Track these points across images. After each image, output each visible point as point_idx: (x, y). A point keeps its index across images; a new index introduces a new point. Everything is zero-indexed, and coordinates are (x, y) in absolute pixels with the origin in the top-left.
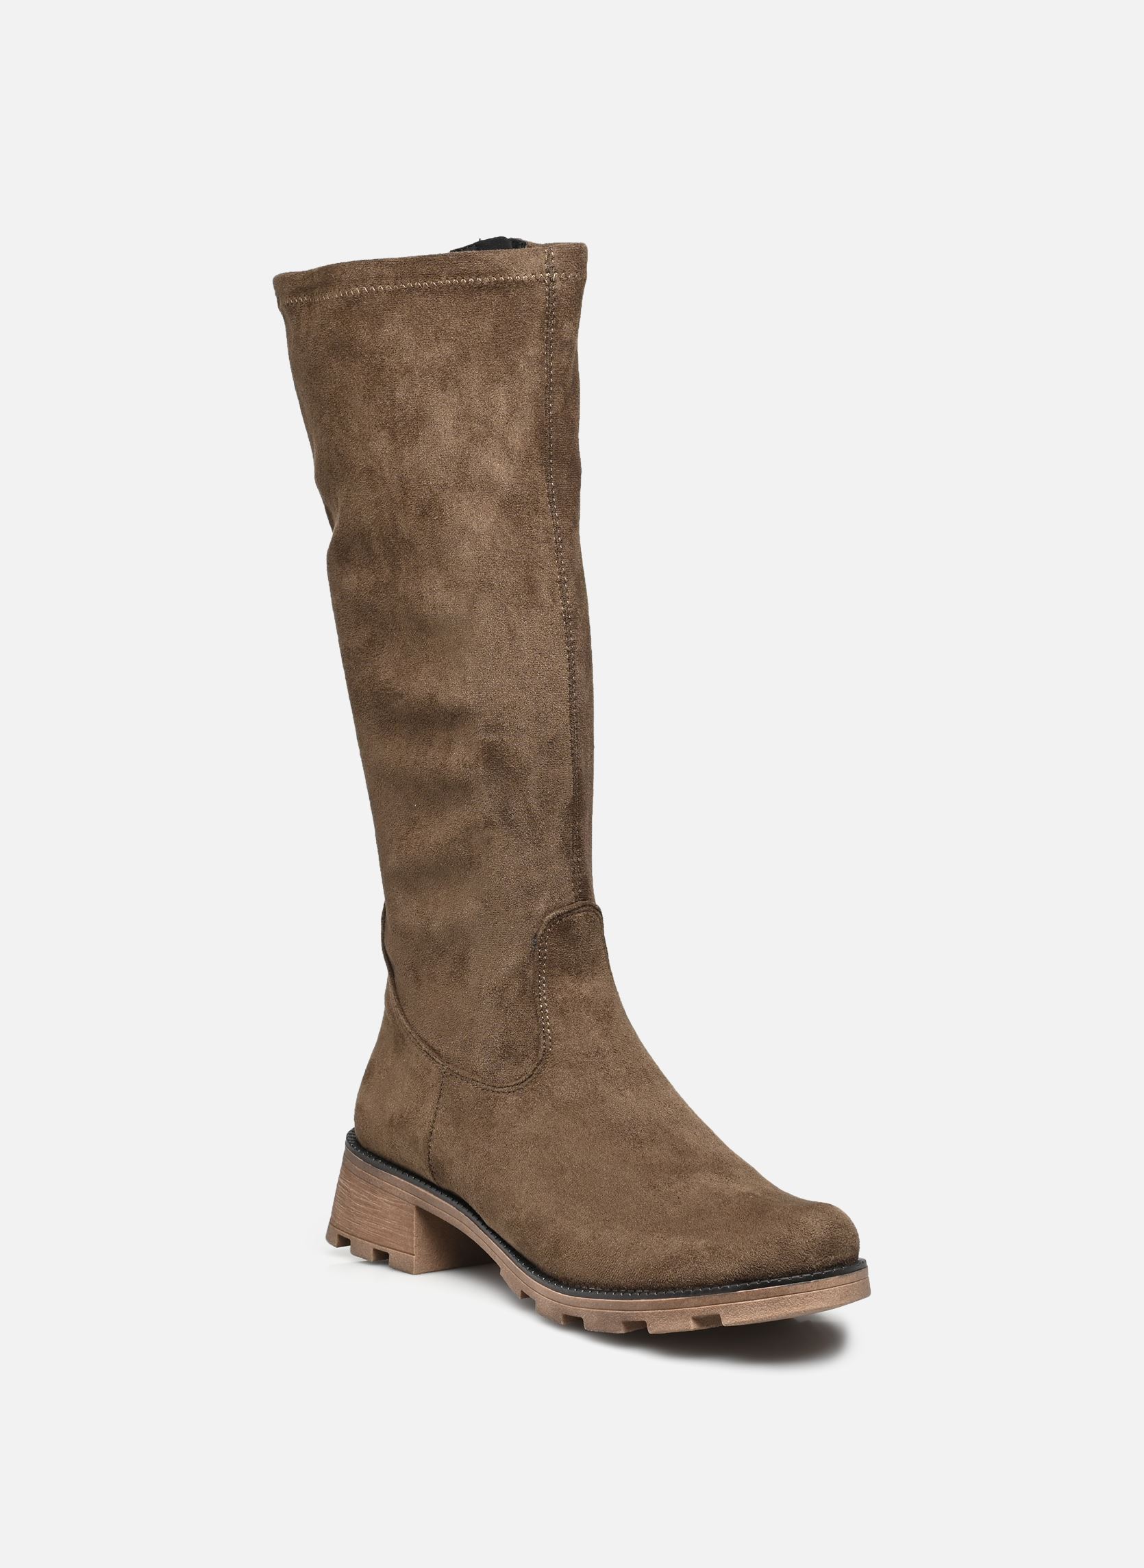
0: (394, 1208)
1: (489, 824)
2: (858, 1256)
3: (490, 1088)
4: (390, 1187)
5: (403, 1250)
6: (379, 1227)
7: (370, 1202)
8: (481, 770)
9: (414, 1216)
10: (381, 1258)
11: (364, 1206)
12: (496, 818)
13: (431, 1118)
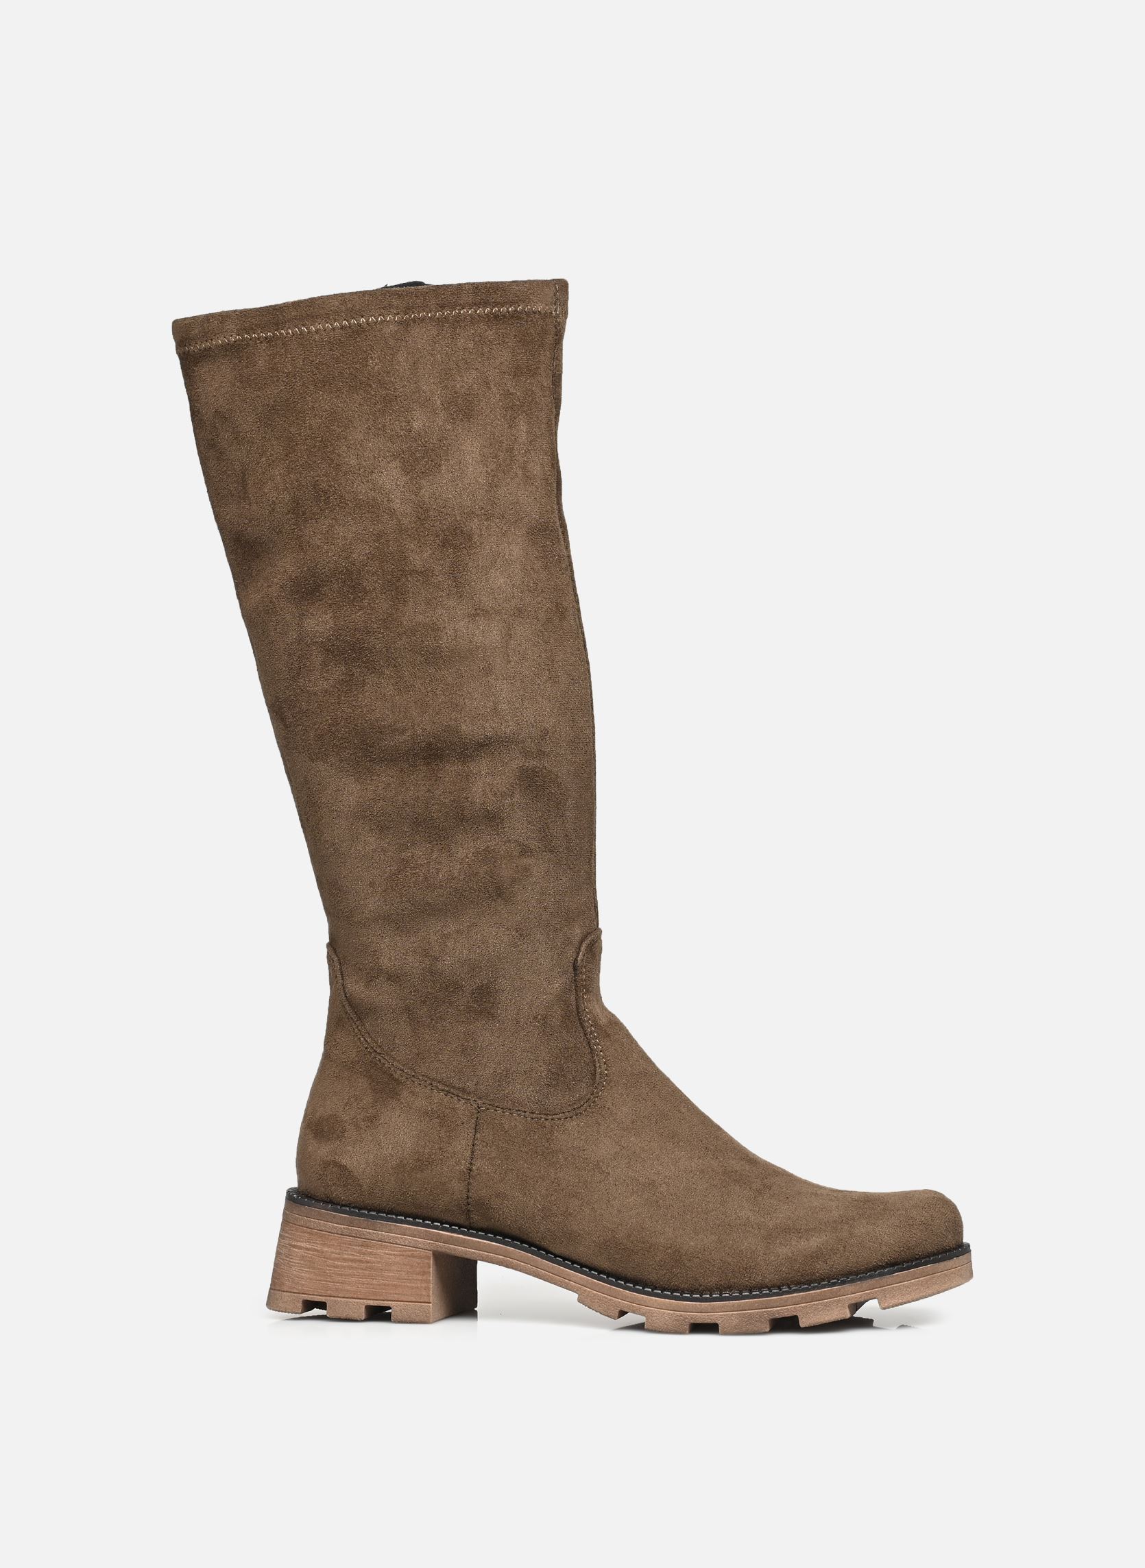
0: (398, 1259)
1: (525, 851)
2: (962, 1239)
3: (543, 1116)
4: (393, 1237)
5: (414, 1300)
6: (374, 1282)
7: (362, 1257)
8: (517, 798)
9: (431, 1262)
10: (378, 1314)
11: (350, 1264)
12: (534, 844)
13: (468, 1154)
